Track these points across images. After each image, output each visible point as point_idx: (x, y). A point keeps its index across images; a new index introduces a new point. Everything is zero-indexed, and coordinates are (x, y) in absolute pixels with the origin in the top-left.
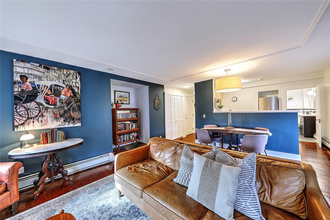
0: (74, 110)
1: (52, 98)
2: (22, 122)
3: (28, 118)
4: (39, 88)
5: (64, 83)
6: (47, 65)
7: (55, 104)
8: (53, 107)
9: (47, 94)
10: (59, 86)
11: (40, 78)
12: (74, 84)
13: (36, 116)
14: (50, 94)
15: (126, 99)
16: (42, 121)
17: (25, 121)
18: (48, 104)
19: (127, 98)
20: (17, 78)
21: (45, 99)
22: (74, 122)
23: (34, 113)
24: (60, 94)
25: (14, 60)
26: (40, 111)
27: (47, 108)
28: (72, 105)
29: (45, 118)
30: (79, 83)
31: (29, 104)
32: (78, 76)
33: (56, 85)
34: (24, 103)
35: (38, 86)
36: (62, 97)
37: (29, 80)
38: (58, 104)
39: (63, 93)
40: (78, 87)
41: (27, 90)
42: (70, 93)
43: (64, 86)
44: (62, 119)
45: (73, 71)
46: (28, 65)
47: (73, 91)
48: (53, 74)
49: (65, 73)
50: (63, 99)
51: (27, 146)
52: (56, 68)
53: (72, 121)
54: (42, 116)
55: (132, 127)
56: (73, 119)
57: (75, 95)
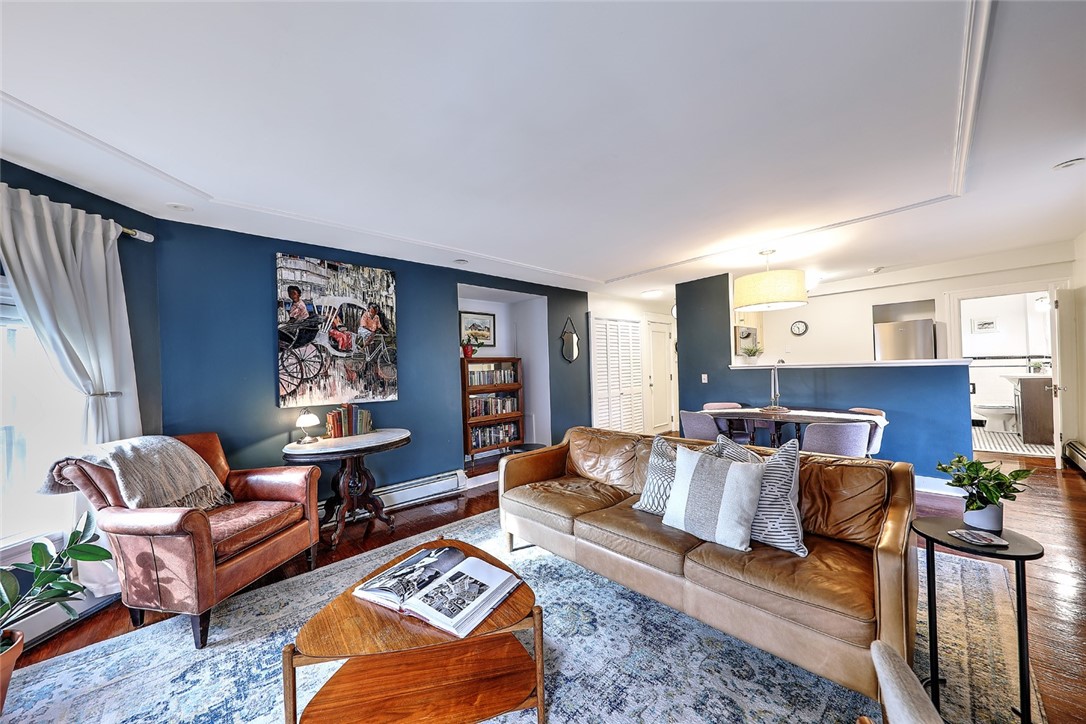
0: (384, 363)
1: (342, 335)
2: (293, 387)
3: (303, 381)
4: (320, 313)
5: (364, 299)
6: (334, 259)
7: (348, 351)
8: (344, 355)
9: (334, 327)
10: (355, 306)
11: (321, 291)
12: (383, 300)
13: (315, 376)
14: (340, 326)
15: (488, 334)
16: (325, 387)
17: (298, 386)
18: (336, 348)
20: (283, 294)
21: (332, 338)
22: (384, 390)
23: (312, 368)
24: (358, 325)
25: (279, 255)
26: (322, 365)
27: (334, 359)
28: (380, 351)
29: (331, 379)
30: (394, 296)
31: (303, 349)
32: (390, 281)
33: (349, 305)
34: (295, 347)
35: (319, 307)
36: (362, 331)
37: (303, 297)
38: (354, 346)
39: (363, 322)
40: (392, 308)
41: (300, 319)
42: (376, 323)
43: (365, 307)
44: (361, 384)
45: (381, 270)
46: (301, 264)
47: (382, 317)
48: (344, 279)
49: (366, 276)
50: (363, 336)
51: (308, 439)
52: (349, 266)
53: (381, 389)
54: (326, 376)
55: (504, 408)
56: (383, 385)
57: (386, 327)
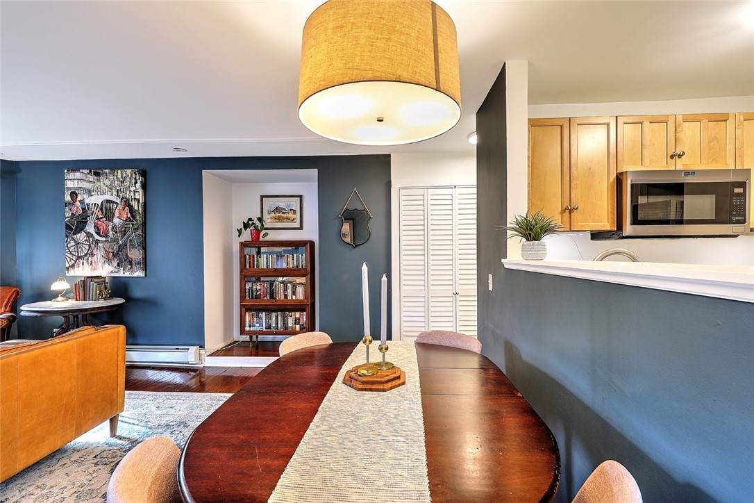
0: (133, 246)
1: (103, 224)
2: (73, 262)
3: (79, 257)
4: (88, 209)
5: (118, 196)
6: (97, 167)
7: (106, 236)
8: (104, 239)
9: (98, 219)
10: (111, 201)
11: (89, 192)
12: (132, 194)
13: (86, 255)
14: (101, 218)
15: (294, 216)
16: (91, 264)
17: (75, 261)
18: (98, 234)
19: (295, 211)
20: (68, 198)
21: (97, 227)
22: (131, 268)
23: (84, 249)
24: (113, 217)
25: (66, 171)
26: (90, 247)
27: (97, 242)
28: (129, 236)
29: (95, 257)
30: (141, 190)
31: (78, 235)
32: (137, 178)
33: (108, 201)
34: (74, 234)
35: (88, 205)
36: (116, 221)
38: (111, 233)
39: (117, 214)
40: (139, 200)
41: (77, 214)
42: (126, 214)
43: (118, 201)
44: (115, 263)
45: (130, 170)
46: (78, 175)
47: (131, 207)
48: (104, 182)
49: (119, 176)
50: (117, 224)
52: (107, 171)
53: (129, 267)
54: (92, 255)
55: (294, 293)
56: (131, 263)
57: (134, 217)
